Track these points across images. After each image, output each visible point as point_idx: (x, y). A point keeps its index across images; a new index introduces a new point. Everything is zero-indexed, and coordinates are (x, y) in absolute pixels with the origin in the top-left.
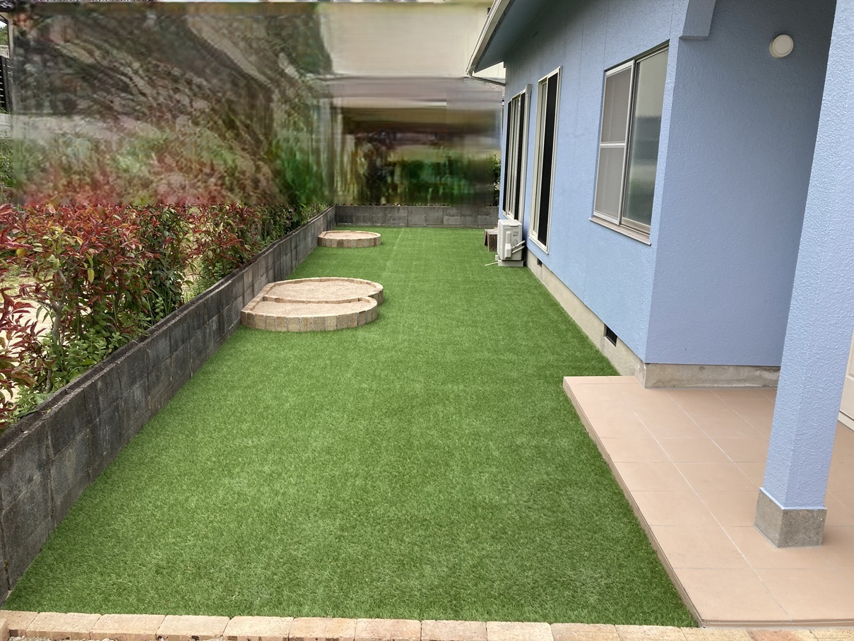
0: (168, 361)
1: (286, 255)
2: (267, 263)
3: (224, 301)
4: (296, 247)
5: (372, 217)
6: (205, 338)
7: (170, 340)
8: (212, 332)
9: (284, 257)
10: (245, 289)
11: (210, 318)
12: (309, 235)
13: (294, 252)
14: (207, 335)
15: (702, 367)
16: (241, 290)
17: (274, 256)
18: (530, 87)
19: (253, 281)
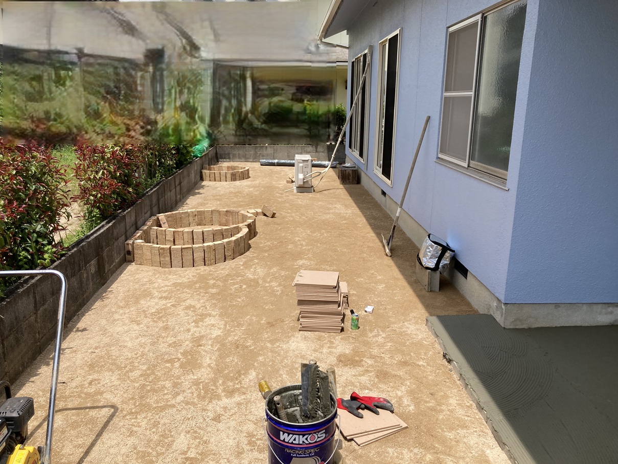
0: (33, 318)
1: (170, 191)
2: (151, 201)
3: (104, 244)
4: (180, 184)
5: (246, 154)
6: (81, 284)
7: (35, 297)
8: (90, 275)
9: (169, 194)
10: (128, 228)
11: (87, 262)
12: (192, 172)
13: (178, 188)
14: (84, 280)
15: (557, 305)
16: (123, 230)
17: (158, 194)
18: (371, 48)
19: (136, 219)
